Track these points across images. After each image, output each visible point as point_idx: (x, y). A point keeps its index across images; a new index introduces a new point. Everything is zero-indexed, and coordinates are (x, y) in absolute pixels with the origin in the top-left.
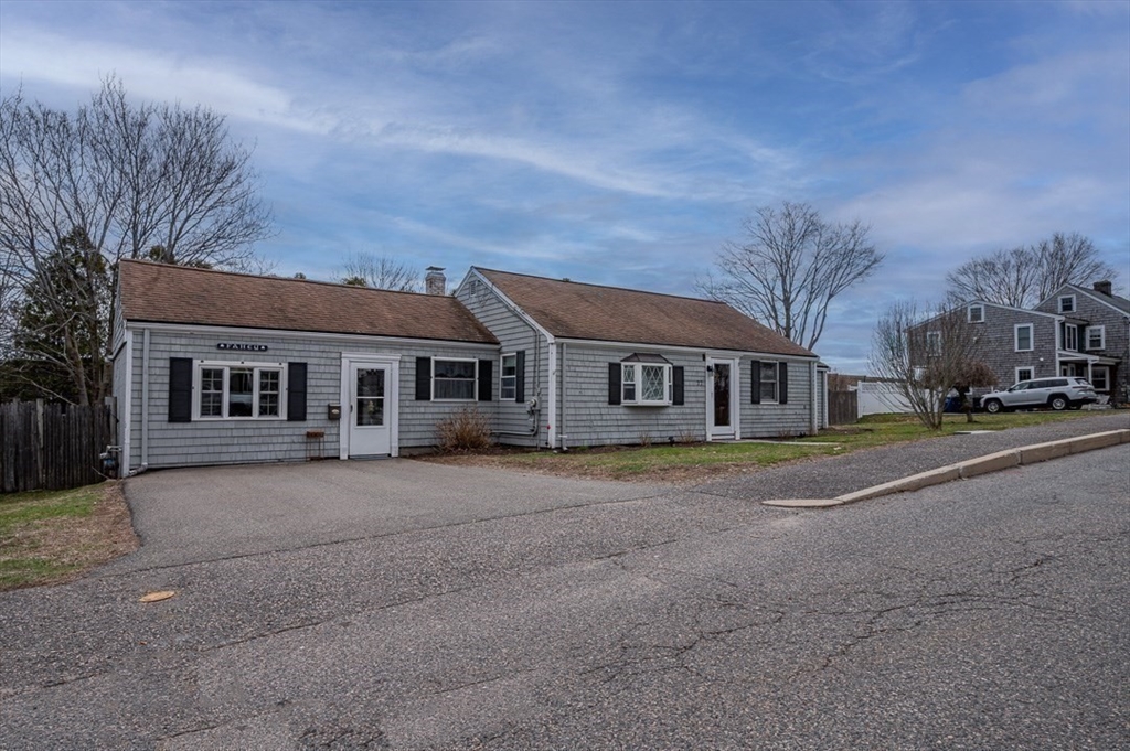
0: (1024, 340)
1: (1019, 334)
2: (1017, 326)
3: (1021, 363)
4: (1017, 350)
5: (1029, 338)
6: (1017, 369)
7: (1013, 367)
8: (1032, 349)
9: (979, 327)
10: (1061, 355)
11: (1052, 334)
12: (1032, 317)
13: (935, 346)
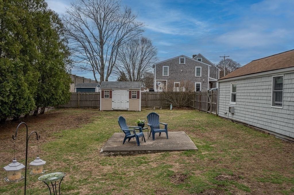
0: (198, 72)
1: (197, 70)
2: (196, 67)
3: (197, 81)
4: (196, 76)
5: (200, 72)
6: (196, 83)
7: (194, 83)
8: (201, 76)
9: (183, 66)
10: (210, 79)
11: (207, 71)
12: (201, 65)
13: (166, 72)
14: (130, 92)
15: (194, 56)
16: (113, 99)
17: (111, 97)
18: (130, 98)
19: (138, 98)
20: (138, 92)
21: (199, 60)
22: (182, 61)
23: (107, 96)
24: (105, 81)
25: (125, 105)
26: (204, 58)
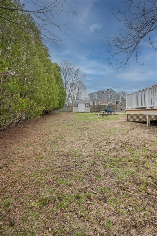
0: (111, 97)
2: (110, 95)
3: (110, 101)
4: (110, 99)
8: (112, 99)
9: (104, 94)
10: (116, 100)
11: (115, 97)
12: (112, 94)
13: (95, 97)
14: (86, 104)
15: (108, 90)
16: (78, 107)
17: (77, 107)
18: (86, 107)
19: (89, 107)
20: (89, 105)
21: (111, 91)
22: (103, 92)
23: (76, 106)
24: (75, 100)
25: (84, 110)
26: (113, 91)
